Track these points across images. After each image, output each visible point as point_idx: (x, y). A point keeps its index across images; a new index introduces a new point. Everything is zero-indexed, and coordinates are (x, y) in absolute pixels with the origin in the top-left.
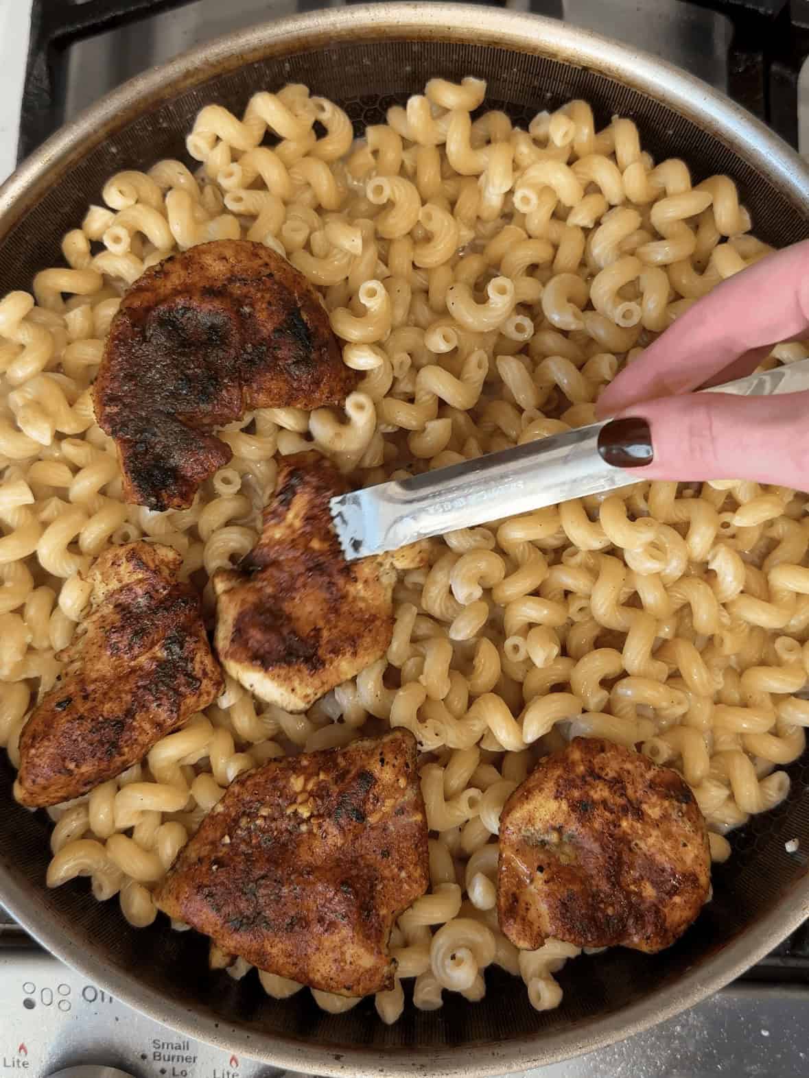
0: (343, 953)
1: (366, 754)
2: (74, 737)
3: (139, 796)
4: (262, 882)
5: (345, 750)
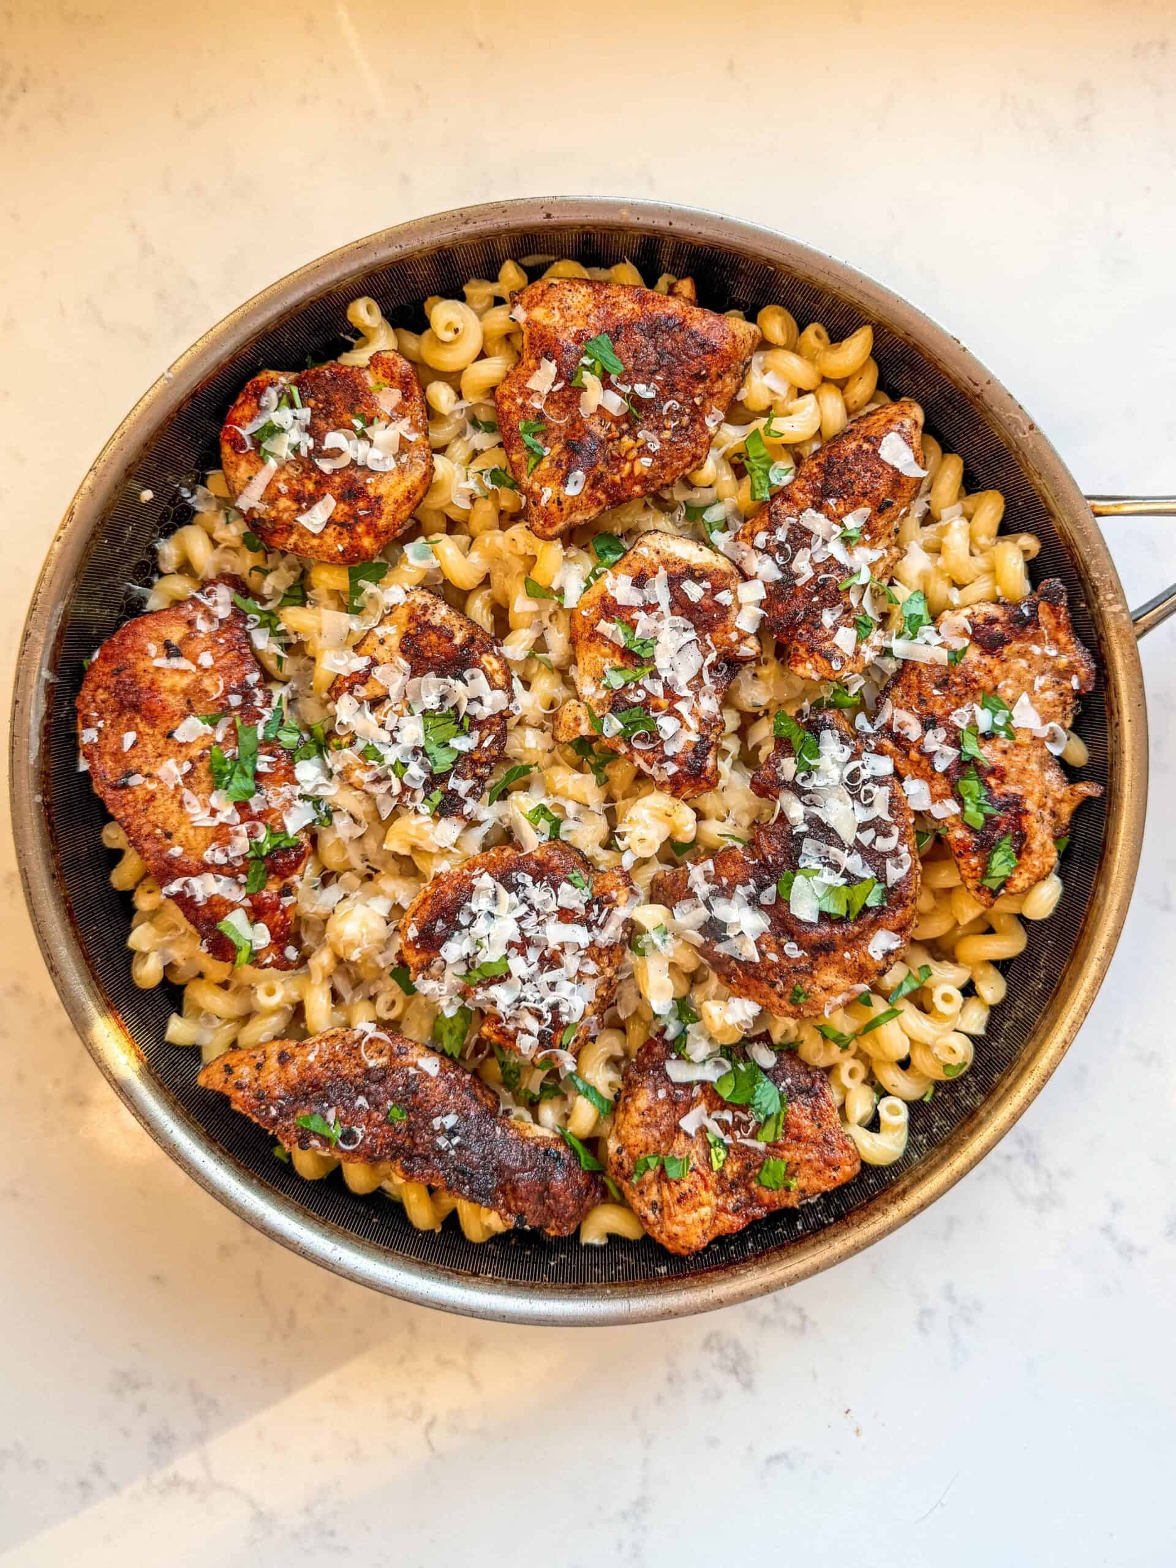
0: (563, 316)
1: (576, 507)
2: (869, 474)
3: (796, 429)
4: (653, 368)
5: (601, 508)
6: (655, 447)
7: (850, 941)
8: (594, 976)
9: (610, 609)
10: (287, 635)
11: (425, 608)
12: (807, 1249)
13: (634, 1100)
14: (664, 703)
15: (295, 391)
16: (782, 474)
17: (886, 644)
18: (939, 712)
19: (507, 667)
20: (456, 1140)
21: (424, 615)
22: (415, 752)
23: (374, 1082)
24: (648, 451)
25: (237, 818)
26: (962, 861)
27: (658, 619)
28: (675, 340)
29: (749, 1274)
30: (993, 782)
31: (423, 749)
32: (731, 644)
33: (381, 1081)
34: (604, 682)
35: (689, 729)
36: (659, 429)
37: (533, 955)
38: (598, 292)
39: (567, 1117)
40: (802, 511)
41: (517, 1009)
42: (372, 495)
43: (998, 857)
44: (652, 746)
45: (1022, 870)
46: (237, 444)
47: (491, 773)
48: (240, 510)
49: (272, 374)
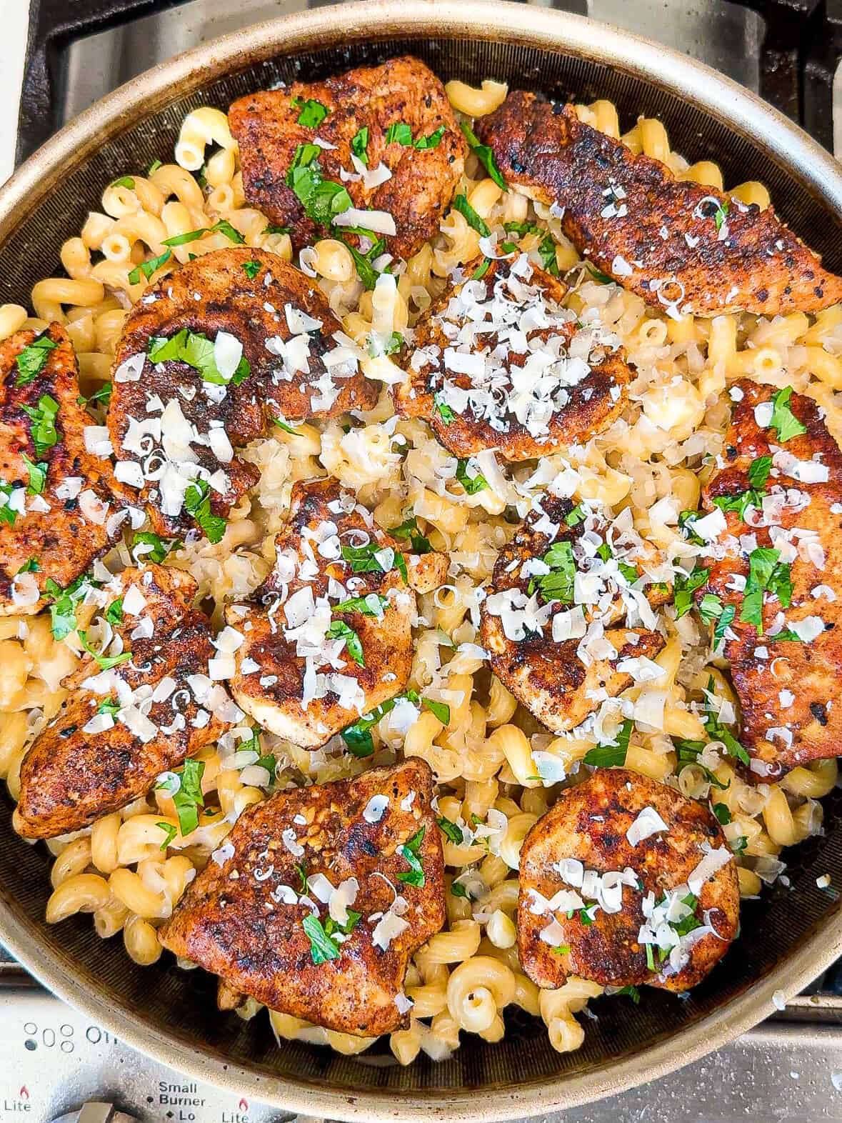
0: (357, 992)
1: (380, 785)
2: (78, 767)
3: (143, 828)
4: (274, 918)
5: (357, 781)
6: (288, 834)
7: (192, 310)
8: (446, 320)
9: (367, 677)
10: (699, 711)
11: (553, 710)
12: (293, 40)
13: (431, 203)
14: (330, 572)
15: (651, 965)
16: (168, 784)
17: (97, 592)
18: (61, 515)
19: (482, 637)
20: (607, 192)
21: (555, 704)
22: (586, 569)
23: (677, 259)
24: (296, 831)
25: (772, 532)
26: (71, 368)
27: (319, 657)
28: (245, 943)
29: (351, 27)
30: (24, 440)
31: (578, 569)
32: (253, 619)
33: (670, 260)
34: (386, 603)
35: (311, 542)
36: (282, 852)
37: (502, 350)
38: (316, 1011)
39: (499, 201)
40: (155, 740)
41: (527, 302)
42: (587, 835)
43: (34, 366)
44: (349, 532)
45: (16, 351)
46: (720, 918)
47: (516, 535)
48: (728, 847)
49: (671, 988)
